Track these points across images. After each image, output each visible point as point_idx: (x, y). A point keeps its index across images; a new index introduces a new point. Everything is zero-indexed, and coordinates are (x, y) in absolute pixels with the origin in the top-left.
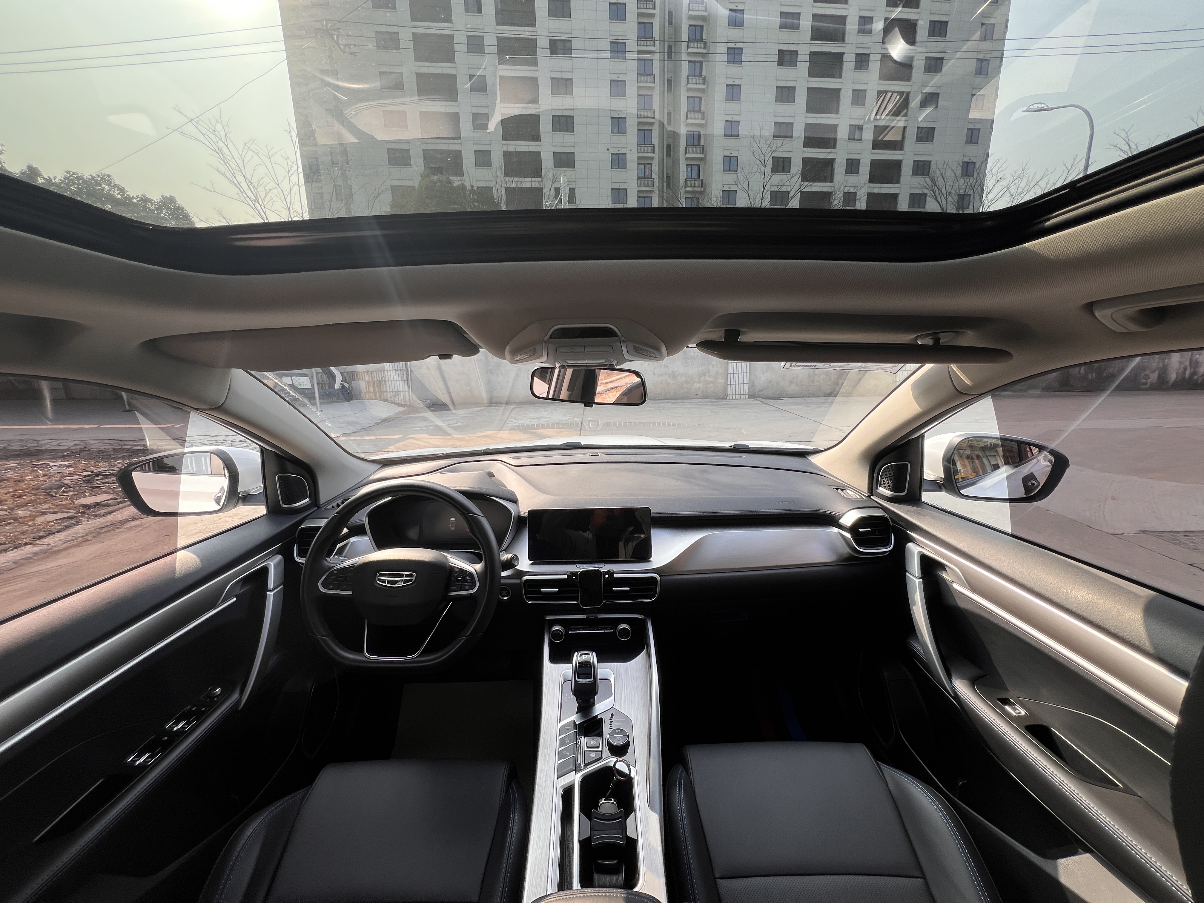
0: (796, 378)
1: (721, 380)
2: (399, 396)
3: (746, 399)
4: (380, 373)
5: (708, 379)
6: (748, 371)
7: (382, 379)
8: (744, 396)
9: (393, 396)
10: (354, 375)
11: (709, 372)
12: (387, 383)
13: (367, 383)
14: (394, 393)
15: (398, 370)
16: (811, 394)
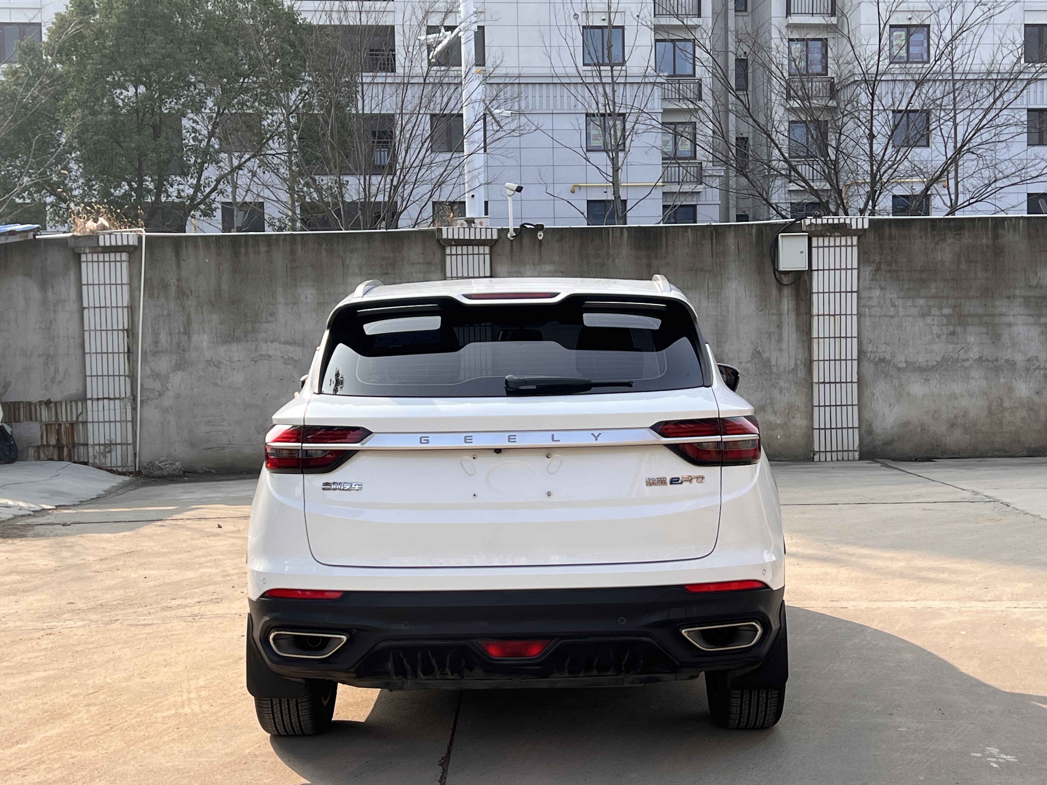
0: (964, 416)
1: (800, 421)
2: (113, 453)
3: (854, 460)
4: (74, 404)
5: (771, 418)
6: (855, 402)
7: (77, 418)
8: (851, 454)
9: (100, 453)
10: (19, 410)
11: (772, 404)
12: (90, 425)
13: (44, 427)
14: (102, 447)
15: (115, 399)
16: (998, 450)
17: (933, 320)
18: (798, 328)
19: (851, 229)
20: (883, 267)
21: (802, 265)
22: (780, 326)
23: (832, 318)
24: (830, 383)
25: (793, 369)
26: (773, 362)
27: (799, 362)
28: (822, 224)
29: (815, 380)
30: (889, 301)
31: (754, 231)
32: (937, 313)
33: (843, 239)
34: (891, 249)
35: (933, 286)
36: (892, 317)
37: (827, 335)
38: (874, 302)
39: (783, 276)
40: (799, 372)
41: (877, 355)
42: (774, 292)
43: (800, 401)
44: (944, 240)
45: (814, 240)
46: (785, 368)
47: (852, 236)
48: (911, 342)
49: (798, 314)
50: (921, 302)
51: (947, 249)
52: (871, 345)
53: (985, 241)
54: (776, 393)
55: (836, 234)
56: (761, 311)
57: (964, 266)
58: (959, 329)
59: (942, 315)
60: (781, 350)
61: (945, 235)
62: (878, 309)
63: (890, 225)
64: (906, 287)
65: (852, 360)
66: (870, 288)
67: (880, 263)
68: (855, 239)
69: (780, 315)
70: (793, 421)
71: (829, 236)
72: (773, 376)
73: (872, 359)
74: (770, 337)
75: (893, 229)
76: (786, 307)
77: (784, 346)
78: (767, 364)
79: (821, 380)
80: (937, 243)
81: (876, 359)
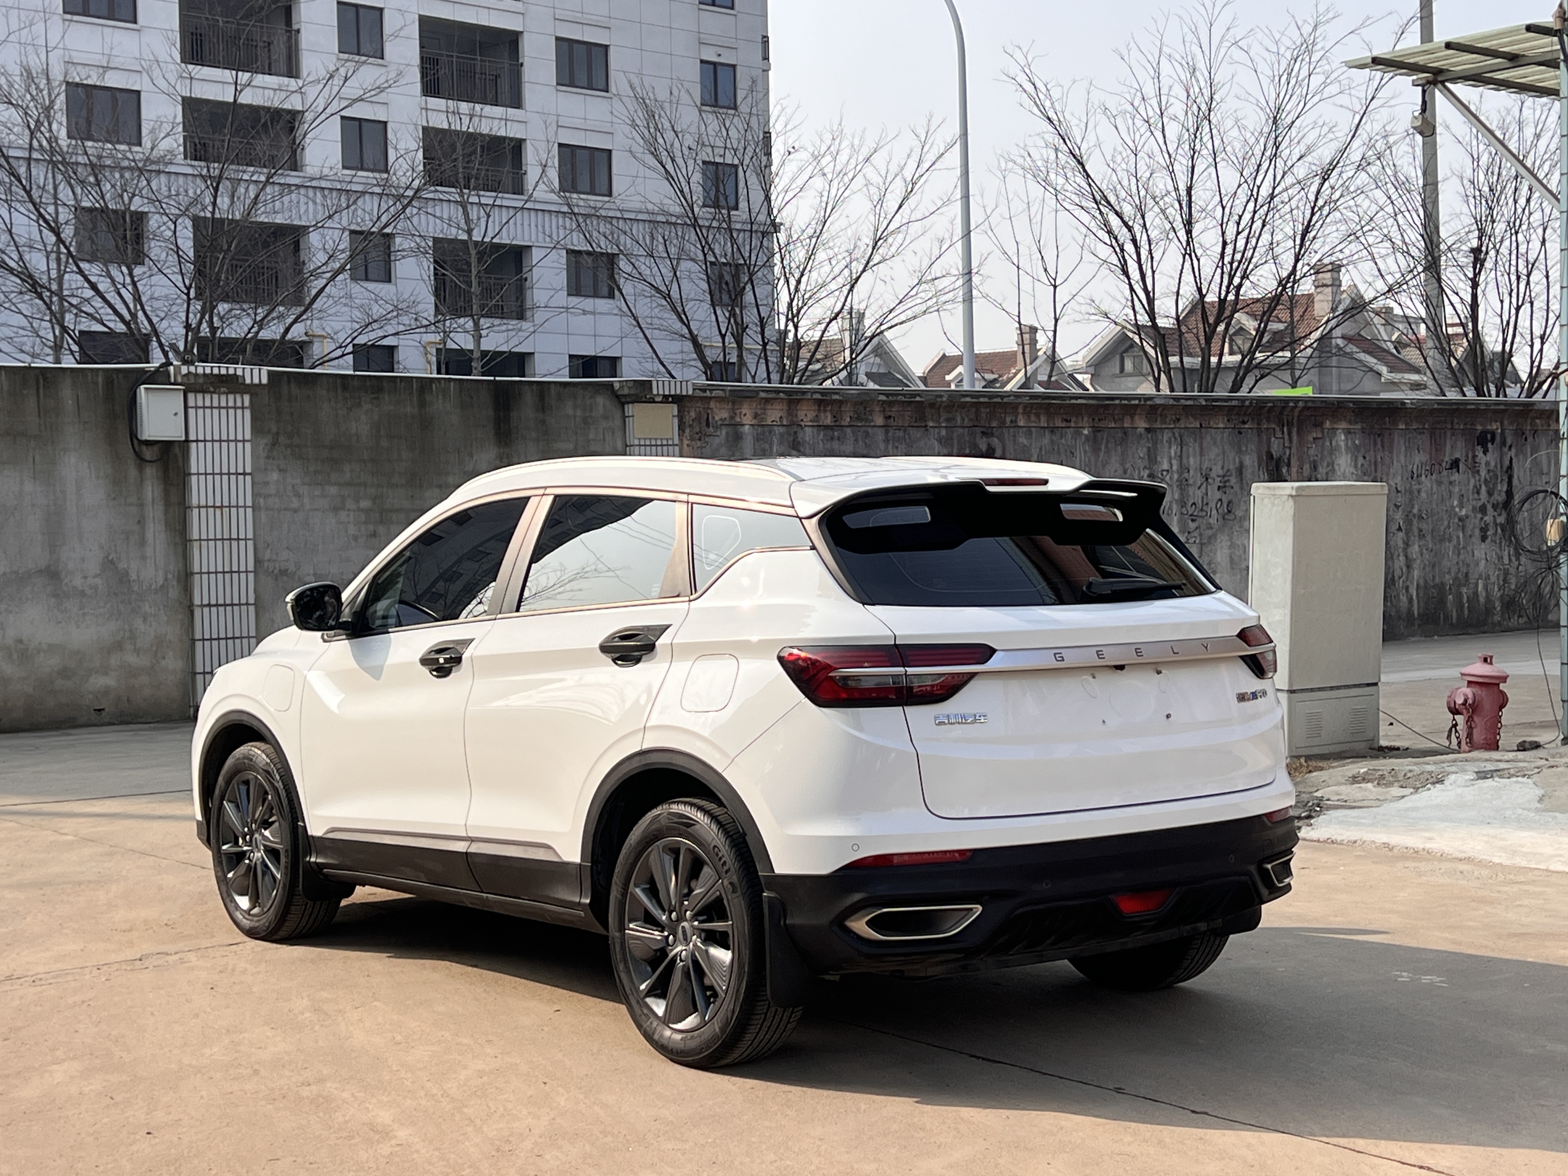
1: (173, 663)
6: (253, 633)
17: (348, 516)
18: (168, 525)
19: (244, 384)
20: (281, 439)
21: (174, 432)
22: (141, 522)
23: (218, 511)
24: (217, 605)
25: (162, 586)
26: (134, 576)
27: (170, 576)
28: (204, 374)
29: (197, 601)
30: (290, 488)
31: (100, 380)
32: (353, 506)
33: (231, 397)
34: (292, 414)
35: (347, 468)
36: (295, 511)
37: (211, 536)
38: (272, 489)
39: (144, 448)
40: (171, 590)
41: (277, 565)
42: (133, 472)
43: (172, 632)
44: (359, 405)
45: (191, 396)
46: (151, 585)
47: (242, 393)
48: (320, 547)
49: (167, 504)
50: (333, 490)
51: (363, 417)
52: (268, 551)
53: (410, 409)
54: (138, 623)
55: (223, 389)
56: (114, 499)
57: (384, 443)
58: (381, 529)
59: (360, 510)
60: (143, 558)
61: (360, 398)
62: (277, 500)
63: (289, 382)
64: (312, 469)
65: (247, 572)
66: (266, 469)
67: (278, 434)
68: (247, 398)
69: (141, 505)
70: (163, 663)
71: (212, 393)
72: (134, 596)
73: (271, 569)
74: (127, 538)
75: (293, 386)
76: (150, 494)
77: (149, 552)
78: (123, 578)
79: (205, 602)
80: (350, 409)
81: (276, 571)
